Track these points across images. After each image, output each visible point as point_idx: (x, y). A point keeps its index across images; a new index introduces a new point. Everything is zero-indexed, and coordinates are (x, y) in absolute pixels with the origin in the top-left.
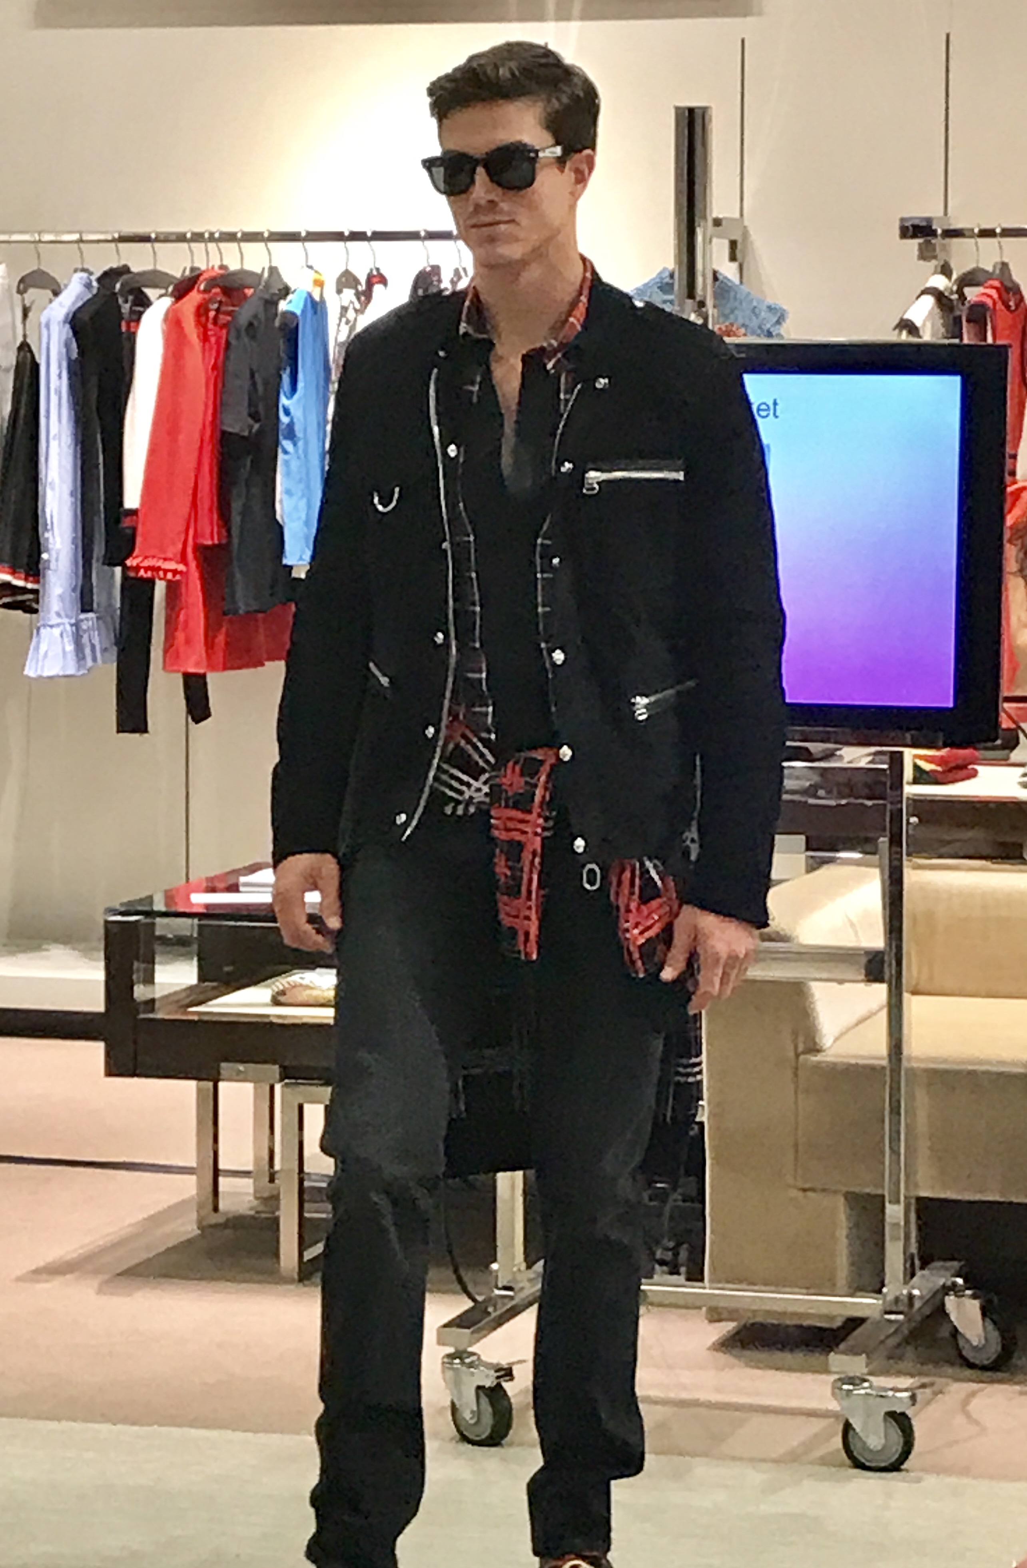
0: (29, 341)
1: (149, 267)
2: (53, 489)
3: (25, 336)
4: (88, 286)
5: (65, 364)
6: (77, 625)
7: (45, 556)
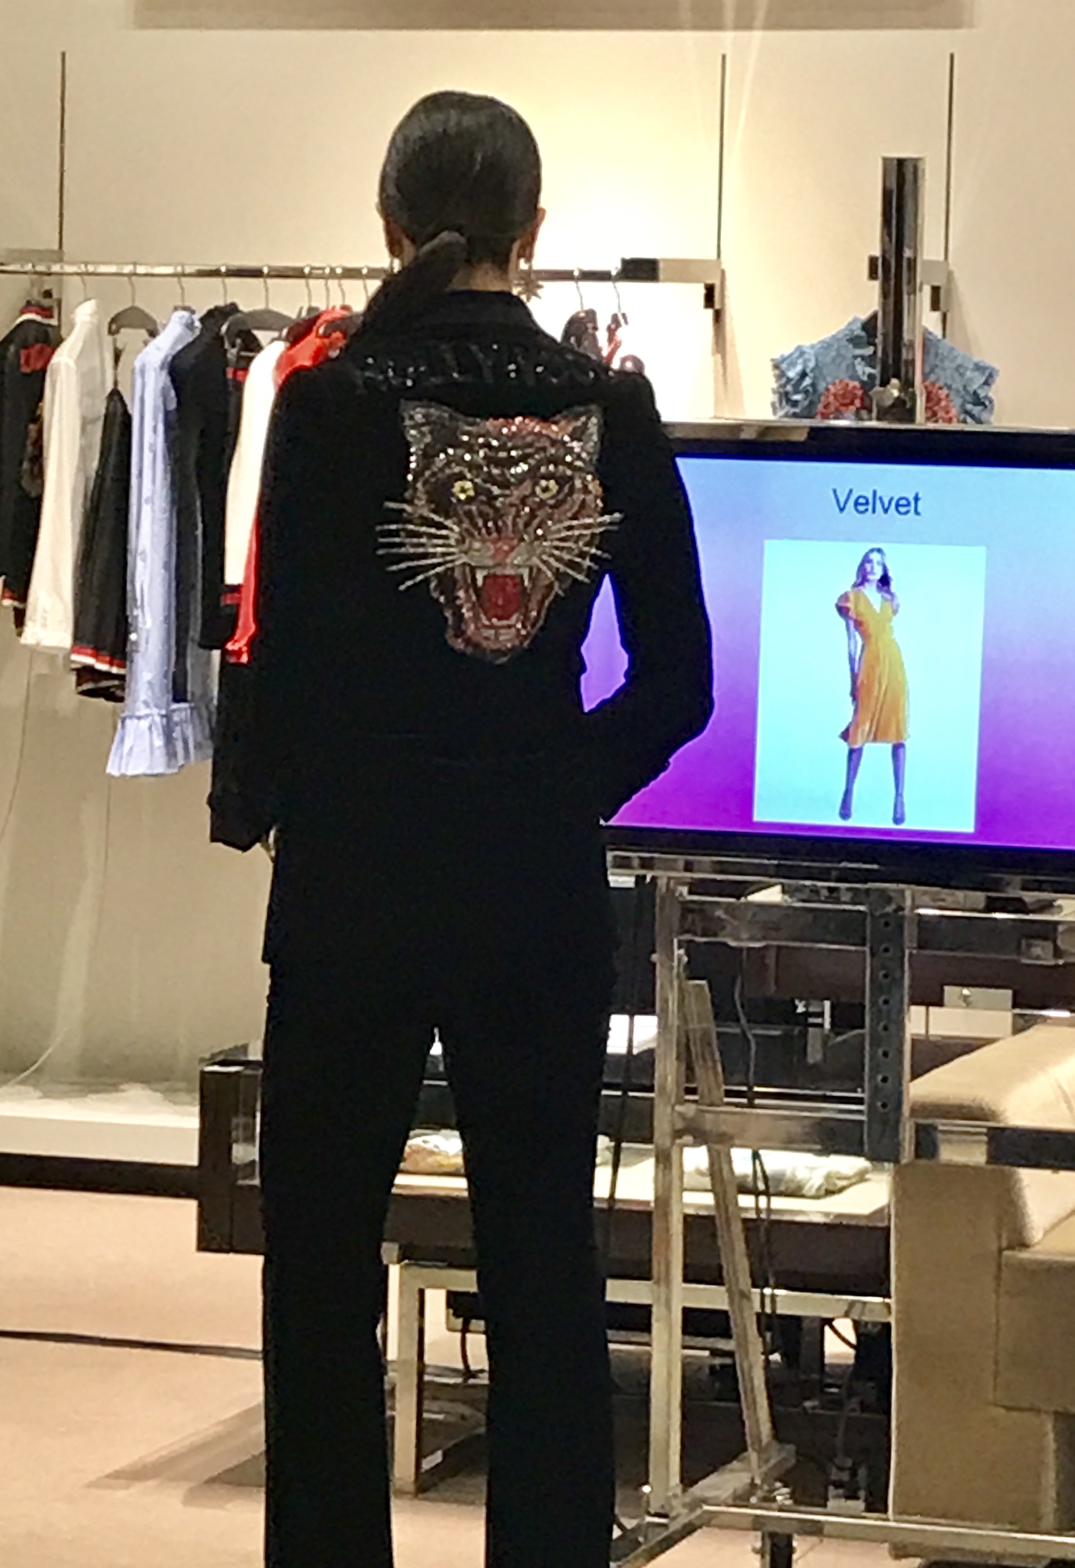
0: (120, 388)
1: (260, 306)
2: (144, 560)
3: (116, 383)
4: (190, 326)
5: (161, 416)
6: (168, 717)
7: (133, 637)
